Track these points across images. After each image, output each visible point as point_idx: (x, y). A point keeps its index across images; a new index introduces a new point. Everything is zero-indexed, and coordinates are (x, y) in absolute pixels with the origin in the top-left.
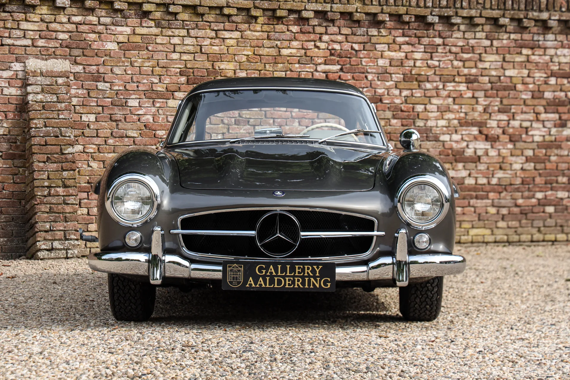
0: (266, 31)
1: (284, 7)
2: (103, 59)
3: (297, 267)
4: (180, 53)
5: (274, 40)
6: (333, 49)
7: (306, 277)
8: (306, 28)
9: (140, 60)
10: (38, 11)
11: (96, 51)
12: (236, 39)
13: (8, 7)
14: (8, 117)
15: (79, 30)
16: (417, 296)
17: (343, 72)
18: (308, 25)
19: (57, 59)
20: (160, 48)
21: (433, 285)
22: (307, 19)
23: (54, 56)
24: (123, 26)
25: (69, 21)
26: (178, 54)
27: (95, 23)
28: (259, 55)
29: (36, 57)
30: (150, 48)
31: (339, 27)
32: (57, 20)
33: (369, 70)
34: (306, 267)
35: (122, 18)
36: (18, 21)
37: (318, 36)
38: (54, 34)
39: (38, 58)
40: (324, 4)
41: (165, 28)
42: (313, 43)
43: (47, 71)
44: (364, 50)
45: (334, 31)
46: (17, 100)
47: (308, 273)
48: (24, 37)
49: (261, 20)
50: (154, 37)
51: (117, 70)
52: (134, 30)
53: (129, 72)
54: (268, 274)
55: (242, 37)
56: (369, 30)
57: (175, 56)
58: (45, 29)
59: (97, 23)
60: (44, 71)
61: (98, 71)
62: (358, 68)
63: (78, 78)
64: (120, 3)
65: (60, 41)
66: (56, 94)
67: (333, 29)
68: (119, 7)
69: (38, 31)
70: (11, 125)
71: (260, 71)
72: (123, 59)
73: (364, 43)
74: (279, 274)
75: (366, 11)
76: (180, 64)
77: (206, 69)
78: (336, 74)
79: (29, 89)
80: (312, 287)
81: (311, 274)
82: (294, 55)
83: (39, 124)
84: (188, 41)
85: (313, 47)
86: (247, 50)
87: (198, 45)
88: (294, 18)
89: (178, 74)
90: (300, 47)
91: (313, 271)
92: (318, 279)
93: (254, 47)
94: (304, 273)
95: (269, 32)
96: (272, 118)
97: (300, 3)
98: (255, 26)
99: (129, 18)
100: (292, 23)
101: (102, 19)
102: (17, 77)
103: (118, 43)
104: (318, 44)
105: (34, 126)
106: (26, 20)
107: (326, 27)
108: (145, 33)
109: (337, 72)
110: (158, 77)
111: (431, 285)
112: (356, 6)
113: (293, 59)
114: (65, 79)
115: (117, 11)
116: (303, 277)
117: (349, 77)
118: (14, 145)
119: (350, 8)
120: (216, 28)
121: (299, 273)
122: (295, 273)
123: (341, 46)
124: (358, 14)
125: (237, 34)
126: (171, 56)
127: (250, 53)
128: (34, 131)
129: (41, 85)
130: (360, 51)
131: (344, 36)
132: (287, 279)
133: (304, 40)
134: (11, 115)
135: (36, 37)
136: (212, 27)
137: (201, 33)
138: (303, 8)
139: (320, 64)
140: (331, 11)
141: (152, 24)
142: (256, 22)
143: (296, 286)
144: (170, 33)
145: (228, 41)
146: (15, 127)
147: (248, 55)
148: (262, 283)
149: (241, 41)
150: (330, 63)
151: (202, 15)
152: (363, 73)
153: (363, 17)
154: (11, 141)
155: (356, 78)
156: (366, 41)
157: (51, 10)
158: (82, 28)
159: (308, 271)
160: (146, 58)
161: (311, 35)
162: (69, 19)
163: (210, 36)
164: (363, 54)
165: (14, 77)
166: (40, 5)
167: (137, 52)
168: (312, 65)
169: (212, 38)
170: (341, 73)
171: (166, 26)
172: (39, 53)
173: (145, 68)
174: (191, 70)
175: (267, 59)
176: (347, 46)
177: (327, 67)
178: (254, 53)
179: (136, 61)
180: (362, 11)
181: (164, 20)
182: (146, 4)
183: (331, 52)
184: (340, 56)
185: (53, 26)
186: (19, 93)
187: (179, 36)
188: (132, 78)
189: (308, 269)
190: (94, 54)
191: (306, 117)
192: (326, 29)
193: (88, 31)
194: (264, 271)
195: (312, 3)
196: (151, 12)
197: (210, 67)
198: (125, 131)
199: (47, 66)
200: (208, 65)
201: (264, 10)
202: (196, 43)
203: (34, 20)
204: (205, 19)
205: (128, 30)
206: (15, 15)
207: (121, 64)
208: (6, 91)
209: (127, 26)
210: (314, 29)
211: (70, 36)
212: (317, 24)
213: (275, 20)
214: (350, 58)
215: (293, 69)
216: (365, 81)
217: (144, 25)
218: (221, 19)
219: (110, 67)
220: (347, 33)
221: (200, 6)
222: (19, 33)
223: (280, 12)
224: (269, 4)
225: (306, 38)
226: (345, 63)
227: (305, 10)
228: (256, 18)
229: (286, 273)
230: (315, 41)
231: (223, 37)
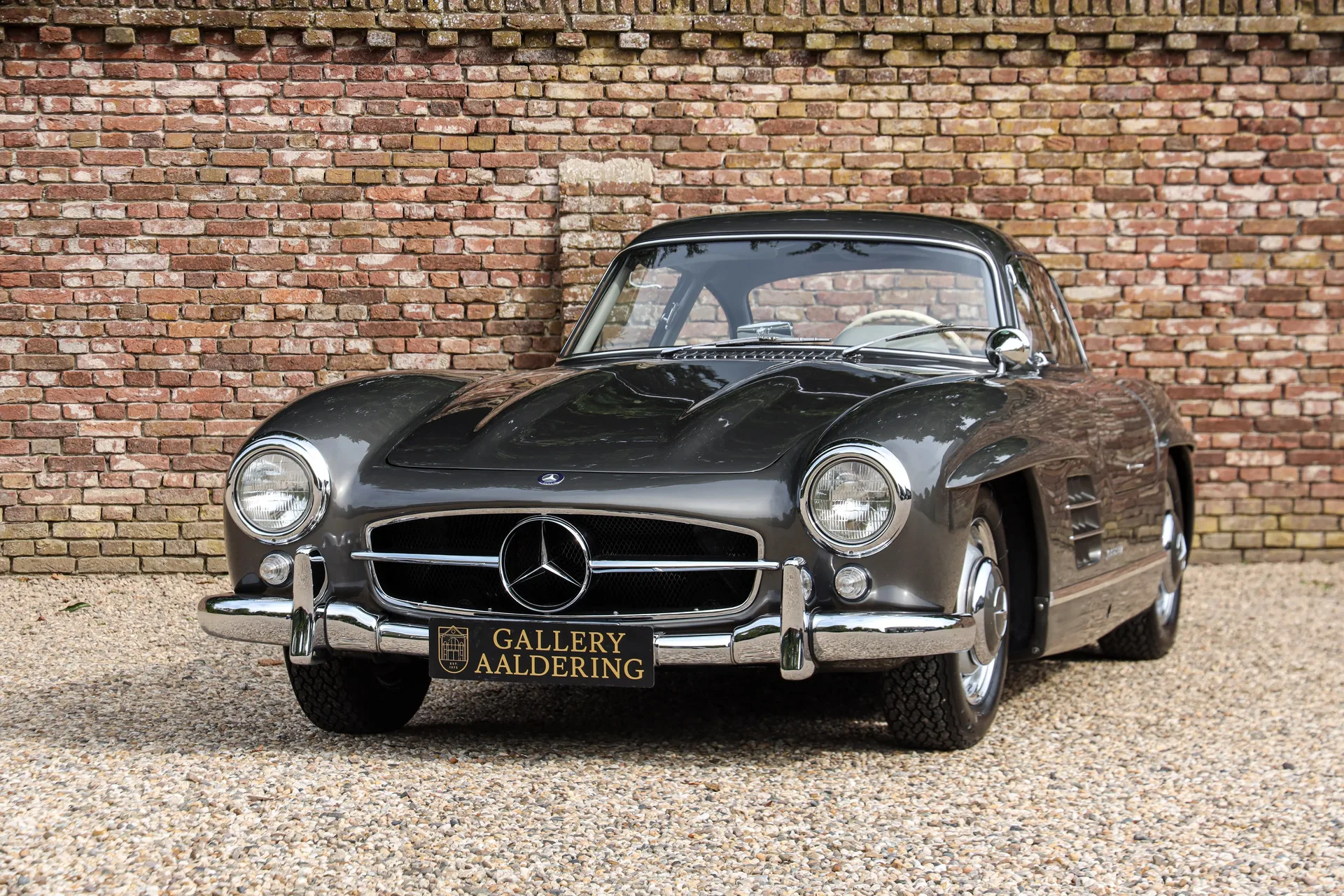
0: (1088, 83)
1: (1126, 28)
2: (723, 155)
3: (574, 633)
4: (893, 136)
5: (1107, 100)
6: (1246, 116)
7: (594, 655)
8: (1181, 71)
9: (803, 155)
10: (584, 60)
11: (709, 138)
12: (1018, 101)
13: (523, 53)
14: (526, 282)
15: (671, 96)
16: (898, 697)
17: (1270, 165)
18: (1186, 65)
19: (625, 157)
20: (848, 126)
21: (927, 675)
22: (1184, 53)
23: (620, 151)
24: (766, 83)
25: (651, 76)
26: (889, 139)
27: (705, 79)
28: (1073, 135)
29: (583, 155)
30: (825, 128)
31: (1260, 68)
32: (625, 77)
33: (1334, 161)
34: (592, 634)
35: (763, 65)
36: (543, 81)
37: (1211, 88)
38: (619, 107)
39: (585, 157)
40: (1221, 18)
41: (859, 84)
42: (1197, 105)
43: (603, 185)
44: (1320, 115)
45: (1248, 76)
46: (542, 245)
47: (596, 647)
48: (557, 114)
49: (1074, 58)
50: (834, 104)
51: (752, 177)
52: (790, 90)
53: (780, 181)
54: (518, 648)
55: (1031, 98)
56: (1333, 70)
57: (881, 143)
58: (599, 95)
59: (709, 79)
60: (597, 183)
61: (713, 180)
62: (1307, 157)
63: (671, 196)
64: (756, 35)
65: (633, 121)
66: (620, 231)
67: (1245, 72)
68: (755, 45)
69: (585, 100)
70: (530, 298)
71: (1074, 169)
72: (767, 154)
73: (1321, 99)
74: (539, 648)
75: (1322, 28)
76: (892, 159)
77: (952, 169)
78: (1254, 171)
79: (565, 222)
80: (605, 676)
81: (603, 651)
82: (1154, 131)
83: (582, 294)
84: (909, 110)
85: (1197, 113)
86: (1044, 125)
87: (932, 118)
88: (1153, 50)
89: (889, 182)
90: (1168, 113)
91: (608, 643)
92: (618, 660)
93: (1060, 118)
94: (589, 648)
95: (1095, 84)
96: (1102, 269)
97: (1162, 18)
98: (1061, 73)
99: (779, 66)
100: (1148, 61)
101: (720, 71)
102: (542, 197)
103: (757, 120)
104: (1210, 106)
105: (571, 299)
106: (561, 80)
107: (1229, 67)
108: (813, 97)
109: (1257, 167)
110: (844, 190)
111: (923, 675)
112: (1296, 19)
113: (1151, 142)
114: (641, 200)
115: (751, 52)
116: (587, 656)
117: (1285, 178)
118: (538, 338)
119: (1282, 24)
120: (971, 80)
121: (579, 646)
122: (571, 647)
123: (1264, 109)
124: (1302, 37)
125: (1020, 91)
126: (872, 143)
127: (1049, 131)
128: (571, 310)
129: (590, 214)
130: (1312, 117)
131: (1272, 87)
132: (555, 658)
133: (1176, 97)
134: (530, 277)
135: (582, 114)
136: (963, 79)
137: (938, 92)
138: (1171, 29)
139: (1215, 150)
140: (1237, 32)
141: (830, 75)
142: (1064, 64)
143: (574, 675)
144: (870, 95)
145: (1000, 106)
146: (539, 302)
147: (1046, 137)
148: (506, 666)
149: (1029, 107)
150: (1238, 146)
151: (941, 53)
152: (1319, 167)
153: (1313, 41)
154: (530, 330)
155: (1302, 179)
156: (1324, 94)
157: (612, 56)
158: (678, 91)
159: (596, 644)
160: (817, 149)
161: (1194, 86)
162: (651, 73)
163: (959, 98)
164: (1318, 124)
165: (537, 198)
166: (589, 46)
167: (798, 137)
168: (1195, 153)
169: (963, 102)
170: (1266, 170)
171: (859, 79)
172: (587, 147)
173: (814, 171)
174: (918, 173)
175: (1089, 144)
176: (1279, 108)
177: (1232, 157)
178: (1060, 130)
179: (794, 157)
180: (1312, 29)
181: (855, 66)
182: (813, 36)
183: (1240, 123)
184: (1262, 130)
185: (617, 89)
186: (547, 230)
187: (889, 100)
188: (786, 193)
189: (597, 638)
190: (704, 145)
191: (1182, 264)
192: (1229, 73)
193: (690, 97)
194: (509, 642)
195: (1191, 15)
196: (827, 51)
197: (960, 165)
198: (772, 309)
199: (604, 173)
200: (955, 161)
201: (1079, 36)
202: (928, 114)
203: (576, 78)
204: (946, 62)
205: (777, 92)
206: (537, 69)
207: (762, 164)
208: (520, 228)
209: (775, 83)
210: (1199, 73)
211: (653, 109)
212: (1206, 61)
213: (1108, 57)
214: (1286, 134)
215: (1150, 164)
216: (1325, 185)
217: (812, 79)
218: (982, 59)
219: (738, 172)
220: (1279, 79)
221: (934, 33)
222: (545, 107)
223: (1116, 40)
224: (1091, 23)
225: (1179, 95)
226: (1274, 146)
227: (1176, 31)
228: (1063, 54)
229: (553, 647)
230: (1202, 100)
231: (987, 98)
